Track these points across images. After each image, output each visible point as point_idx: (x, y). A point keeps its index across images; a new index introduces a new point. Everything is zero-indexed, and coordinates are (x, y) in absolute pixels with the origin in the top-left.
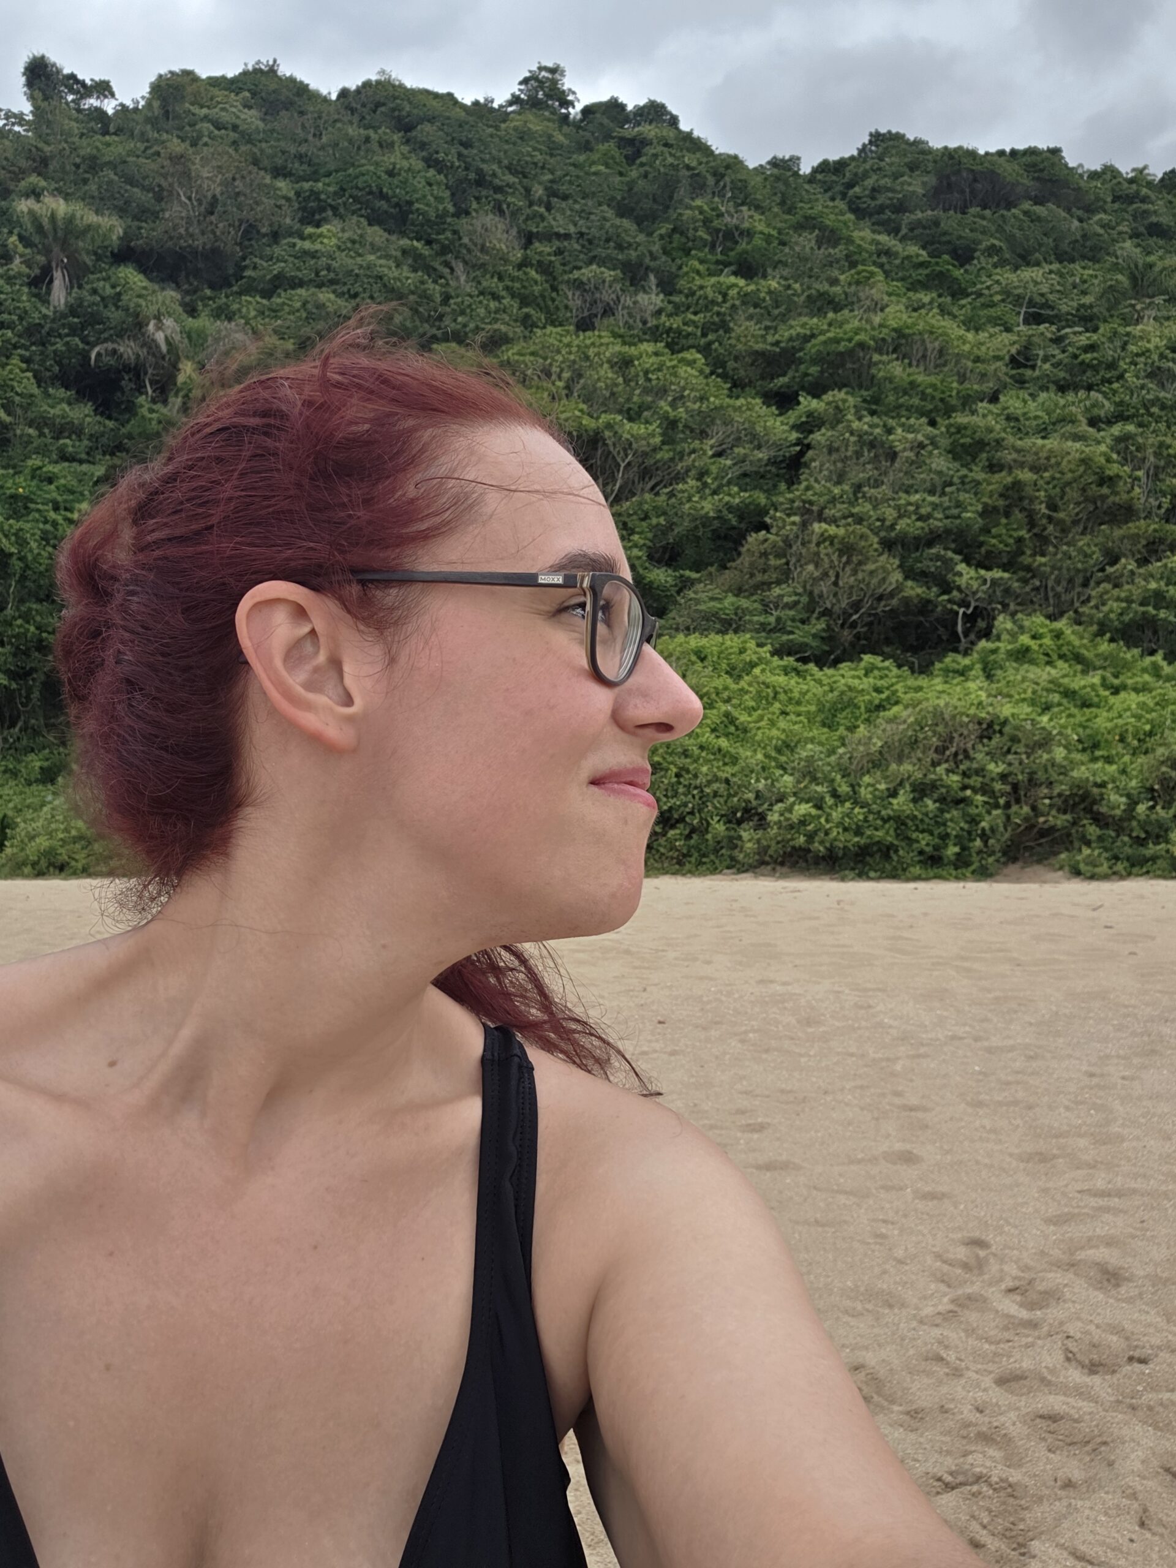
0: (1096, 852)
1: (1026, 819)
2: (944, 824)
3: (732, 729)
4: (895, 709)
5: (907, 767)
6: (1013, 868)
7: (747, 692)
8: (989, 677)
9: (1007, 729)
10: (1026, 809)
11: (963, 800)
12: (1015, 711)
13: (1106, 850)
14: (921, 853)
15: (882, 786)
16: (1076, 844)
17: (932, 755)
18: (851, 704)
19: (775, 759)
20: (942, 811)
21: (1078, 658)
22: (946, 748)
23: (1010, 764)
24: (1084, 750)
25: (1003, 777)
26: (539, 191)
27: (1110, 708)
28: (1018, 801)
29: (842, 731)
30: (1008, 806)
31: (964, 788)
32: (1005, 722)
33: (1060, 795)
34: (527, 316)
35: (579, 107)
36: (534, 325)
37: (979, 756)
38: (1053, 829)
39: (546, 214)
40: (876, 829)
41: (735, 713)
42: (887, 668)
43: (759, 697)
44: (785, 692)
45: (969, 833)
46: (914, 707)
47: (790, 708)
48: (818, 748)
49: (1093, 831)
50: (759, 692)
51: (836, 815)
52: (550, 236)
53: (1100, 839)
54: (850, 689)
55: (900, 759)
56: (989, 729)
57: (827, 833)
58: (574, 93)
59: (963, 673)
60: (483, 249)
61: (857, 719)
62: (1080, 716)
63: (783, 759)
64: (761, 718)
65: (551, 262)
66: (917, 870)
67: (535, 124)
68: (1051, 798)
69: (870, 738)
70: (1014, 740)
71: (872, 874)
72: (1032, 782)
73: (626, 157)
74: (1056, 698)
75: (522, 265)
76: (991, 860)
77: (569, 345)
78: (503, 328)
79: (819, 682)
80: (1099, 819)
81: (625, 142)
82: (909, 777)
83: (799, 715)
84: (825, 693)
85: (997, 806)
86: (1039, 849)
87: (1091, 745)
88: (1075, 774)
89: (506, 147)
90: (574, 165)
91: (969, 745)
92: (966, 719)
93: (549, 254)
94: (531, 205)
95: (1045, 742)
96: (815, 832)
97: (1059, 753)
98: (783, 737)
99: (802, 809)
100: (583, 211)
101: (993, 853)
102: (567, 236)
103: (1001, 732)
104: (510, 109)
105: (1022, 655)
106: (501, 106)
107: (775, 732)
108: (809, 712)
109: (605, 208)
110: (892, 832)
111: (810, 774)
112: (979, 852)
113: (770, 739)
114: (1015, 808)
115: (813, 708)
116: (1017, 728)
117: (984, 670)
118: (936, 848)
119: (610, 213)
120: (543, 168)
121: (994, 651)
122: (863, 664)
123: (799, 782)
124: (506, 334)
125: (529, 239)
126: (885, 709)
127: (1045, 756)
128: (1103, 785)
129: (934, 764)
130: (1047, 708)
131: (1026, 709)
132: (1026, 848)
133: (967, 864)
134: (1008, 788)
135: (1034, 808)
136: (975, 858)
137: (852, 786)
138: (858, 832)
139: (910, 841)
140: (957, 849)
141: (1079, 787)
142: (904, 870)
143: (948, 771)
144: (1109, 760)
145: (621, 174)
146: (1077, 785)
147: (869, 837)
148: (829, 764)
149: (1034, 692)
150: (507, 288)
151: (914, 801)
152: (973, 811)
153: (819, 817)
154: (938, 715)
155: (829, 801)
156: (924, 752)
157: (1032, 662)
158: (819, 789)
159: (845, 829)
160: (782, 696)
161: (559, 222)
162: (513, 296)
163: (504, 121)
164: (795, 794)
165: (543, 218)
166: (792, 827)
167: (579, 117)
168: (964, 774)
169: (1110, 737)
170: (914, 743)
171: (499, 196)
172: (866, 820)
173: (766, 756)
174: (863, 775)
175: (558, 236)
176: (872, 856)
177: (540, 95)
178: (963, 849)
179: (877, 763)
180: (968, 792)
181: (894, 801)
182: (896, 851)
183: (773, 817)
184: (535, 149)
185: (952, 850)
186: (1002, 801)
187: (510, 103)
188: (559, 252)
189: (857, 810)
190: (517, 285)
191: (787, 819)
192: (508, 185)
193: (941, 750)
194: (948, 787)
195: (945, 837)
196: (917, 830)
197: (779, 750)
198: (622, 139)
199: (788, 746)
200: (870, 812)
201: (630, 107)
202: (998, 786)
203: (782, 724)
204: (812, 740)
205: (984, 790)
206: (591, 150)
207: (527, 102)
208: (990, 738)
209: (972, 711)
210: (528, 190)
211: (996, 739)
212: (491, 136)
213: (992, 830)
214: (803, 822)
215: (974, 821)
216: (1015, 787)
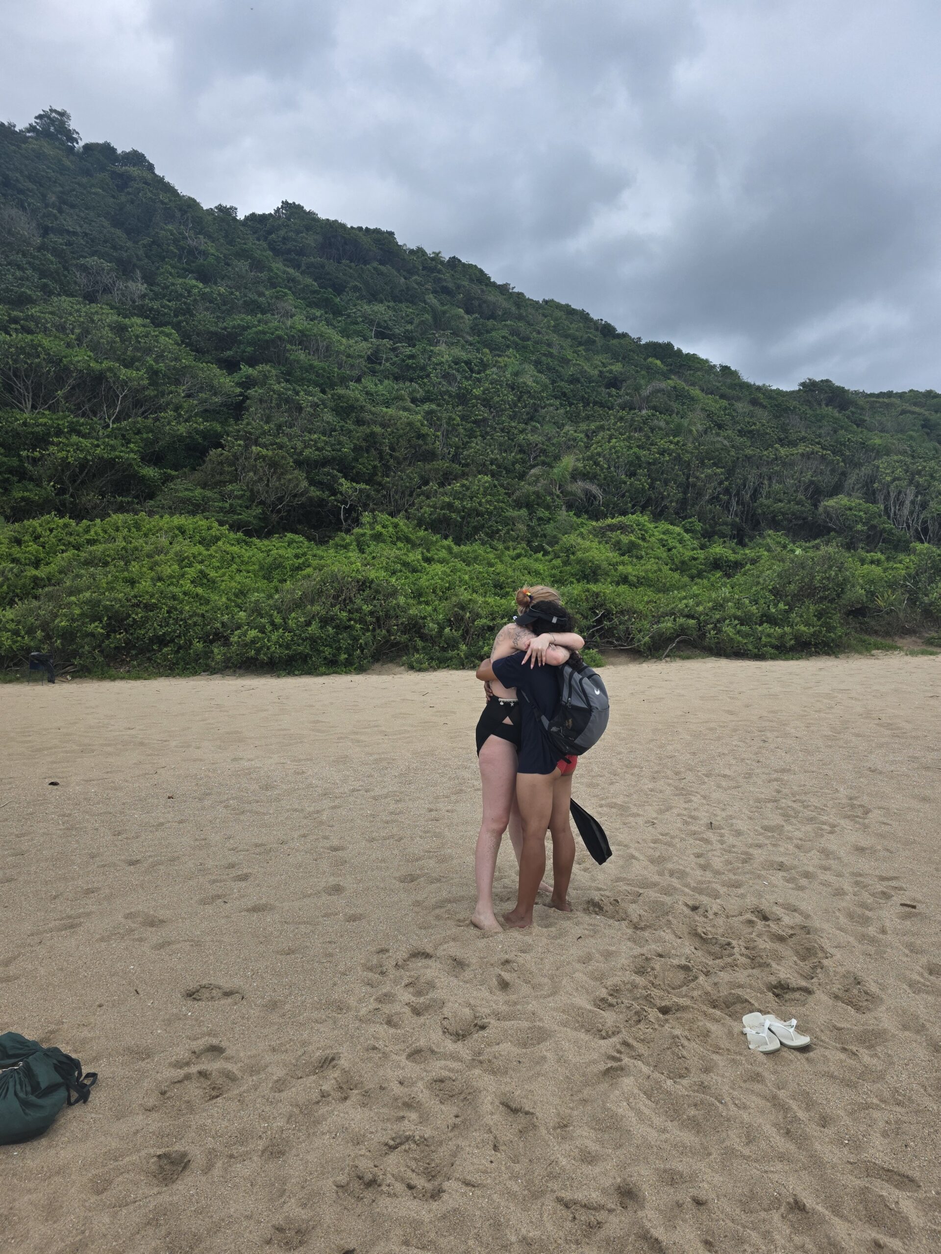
0: (422, 656)
1: (384, 637)
2: (339, 642)
3: (205, 581)
4: (308, 570)
5: (316, 608)
6: (377, 666)
7: (214, 557)
8: (362, 551)
9: (373, 585)
10: (384, 632)
11: (349, 627)
12: (377, 575)
13: (427, 654)
14: (325, 658)
15: (302, 620)
16: (411, 651)
17: (331, 600)
18: (280, 566)
19: (234, 601)
20: (337, 634)
21: (408, 540)
22: (339, 596)
23: (375, 606)
24: (414, 597)
25: (371, 613)
26: (52, 198)
27: (428, 574)
28: (379, 627)
29: (275, 582)
30: (374, 630)
31: (350, 620)
32: (372, 582)
33: (402, 624)
34: (45, 286)
35: (81, 144)
36: (50, 293)
37: (358, 601)
38: (398, 644)
39: (58, 215)
40: (299, 645)
41: (207, 571)
42: (301, 542)
43: (222, 560)
44: (239, 557)
45: (353, 646)
46: (320, 570)
47: (243, 567)
48: (262, 595)
49: (420, 643)
50: (222, 557)
51: (274, 637)
52: (62, 231)
53: (424, 648)
54: (280, 556)
55: (312, 603)
56: (364, 585)
57: (268, 649)
58: (77, 133)
59: (345, 547)
60: (9, 232)
61: (284, 575)
62: (412, 577)
63: (240, 601)
64: (224, 575)
65: (63, 250)
66: (323, 669)
67: (48, 149)
68: (397, 625)
69: (294, 590)
70: (377, 592)
71: (297, 673)
72: (388, 616)
73: (117, 186)
74: (399, 567)
75: (39, 249)
76: (365, 661)
77: (78, 311)
78: (29, 292)
79: (259, 549)
80: (423, 637)
81: (114, 175)
82: (318, 613)
83: (248, 572)
84: (264, 559)
85: (368, 630)
86: (391, 654)
87: (418, 594)
88: (411, 612)
89: (27, 162)
90: (78, 184)
91: (352, 595)
92: (350, 579)
93: (61, 244)
94: (47, 206)
95: (394, 593)
96: (261, 648)
97: (402, 600)
98: (239, 587)
99: (253, 633)
100: (87, 218)
101: (367, 658)
102: (75, 233)
103: (370, 587)
104: (28, 134)
105: (378, 537)
106: (21, 131)
107: (233, 584)
108: (254, 570)
109: (103, 219)
110: (308, 647)
111: (257, 611)
112: (359, 657)
113: (231, 589)
114: (378, 631)
115: (256, 567)
116: (378, 585)
117: (358, 546)
118: (334, 655)
119: (106, 223)
120: (55, 182)
121: (364, 535)
122: (286, 539)
123: (250, 616)
124: (30, 296)
125: (46, 231)
126: (302, 570)
127: (394, 602)
128: (424, 618)
129: (333, 605)
130: (394, 573)
131: (383, 574)
132: (384, 654)
133: (352, 664)
134: (374, 620)
135: (388, 631)
136: (356, 660)
137: (284, 619)
138: (288, 647)
139: (319, 652)
140: (346, 656)
141: (412, 619)
142: (316, 669)
143: (341, 610)
144: (427, 603)
145: (114, 197)
146: (410, 618)
147: (294, 650)
148: (269, 605)
149: (387, 564)
150: (29, 263)
151: (321, 628)
152: (355, 633)
153: (264, 638)
154: (334, 578)
155: (269, 628)
156: (326, 598)
157: (384, 541)
158: (263, 620)
159: (280, 646)
160: (237, 560)
161: (68, 222)
162: (34, 269)
163: (25, 143)
164: (248, 624)
165: (56, 219)
166: (246, 645)
167: (81, 150)
168: (350, 612)
169: (427, 591)
170: (320, 593)
171: (21, 197)
172: (292, 640)
173: (228, 599)
174: (290, 613)
175: (68, 232)
176: (296, 661)
177: (52, 129)
178: (349, 655)
179: (298, 604)
180: (352, 622)
181: (310, 629)
182: (311, 658)
183: (234, 639)
184: (48, 168)
185: (343, 656)
186: (371, 627)
187: (29, 130)
188: (69, 244)
189: (286, 634)
190: (37, 262)
191: (244, 640)
192: (28, 190)
193: (336, 597)
194: (341, 619)
195: (339, 649)
196: (323, 645)
197: (236, 596)
198: (114, 172)
199: (242, 593)
200: (295, 635)
201: (119, 151)
202: (369, 619)
203: (238, 578)
204: (257, 590)
205: (361, 621)
206: (91, 176)
207: (42, 132)
208: (364, 591)
209: (354, 574)
210: (44, 196)
211: (367, 592)
212: (15, 152)
213: (366, 644)
214: (253, 642)
215: (355, 639)
216: (378, 619)
